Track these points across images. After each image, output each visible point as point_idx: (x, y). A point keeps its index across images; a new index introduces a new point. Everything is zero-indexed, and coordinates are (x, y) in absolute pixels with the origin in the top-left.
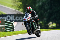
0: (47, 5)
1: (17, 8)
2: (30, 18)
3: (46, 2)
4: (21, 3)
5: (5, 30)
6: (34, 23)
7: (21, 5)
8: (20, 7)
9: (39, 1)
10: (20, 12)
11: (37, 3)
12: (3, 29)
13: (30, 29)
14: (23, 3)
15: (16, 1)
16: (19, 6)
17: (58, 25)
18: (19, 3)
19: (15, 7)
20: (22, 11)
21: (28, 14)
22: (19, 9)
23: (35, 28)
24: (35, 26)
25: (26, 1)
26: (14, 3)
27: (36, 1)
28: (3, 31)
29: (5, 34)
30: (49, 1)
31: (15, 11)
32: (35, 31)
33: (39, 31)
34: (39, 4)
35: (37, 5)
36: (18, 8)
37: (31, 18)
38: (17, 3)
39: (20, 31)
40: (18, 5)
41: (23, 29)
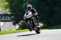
0: (34, 5)
1: (3, 8)
2: (31, 15)
3: (33, 2)
4: (7, 3)
6: (35, 20)
7: (7, 5)
9: (26, 1)
10: (7, 12)
11: (24, 3)
14: (9, 3)
15: (2, 1)
16: (6, 6)
17: (45, 25)
18: (6, 3)
20: (8, 11)
22: (6, 9)
24: (35, 23)
25: (13, 1)
27: (23, 1)
30: (36, 1)
31: (2, 11)
32: (35, 28)
34: (26, 4)
35: (24, 5)
38: (4, 3)
39: (7, 31)
41: (10, 29)
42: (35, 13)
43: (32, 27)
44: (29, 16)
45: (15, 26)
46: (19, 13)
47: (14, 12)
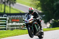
5: (24, 28)
8: (38, 6)
10: (38, 11)
12: (21, 27)
13: (32, 31)
14: (41, 2)
19: (33, 6)
21: (30, 15)
23: (37, 30)
24: (37, 28)
26: (32, 2)
28: (21, 29)
29: (24, 32)
33: (42, 32)
35: (55, 4)
36: (36, 7)
37: (33, 20)
38: (35, 2)
40: (36, 4)
42: (38, 17)
43: (33, 33)
44: (30, 21)
45: (46, 24)
46: (50, 12)
47: (46, 11)
